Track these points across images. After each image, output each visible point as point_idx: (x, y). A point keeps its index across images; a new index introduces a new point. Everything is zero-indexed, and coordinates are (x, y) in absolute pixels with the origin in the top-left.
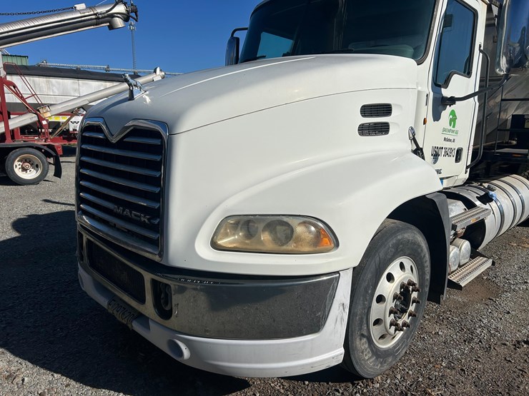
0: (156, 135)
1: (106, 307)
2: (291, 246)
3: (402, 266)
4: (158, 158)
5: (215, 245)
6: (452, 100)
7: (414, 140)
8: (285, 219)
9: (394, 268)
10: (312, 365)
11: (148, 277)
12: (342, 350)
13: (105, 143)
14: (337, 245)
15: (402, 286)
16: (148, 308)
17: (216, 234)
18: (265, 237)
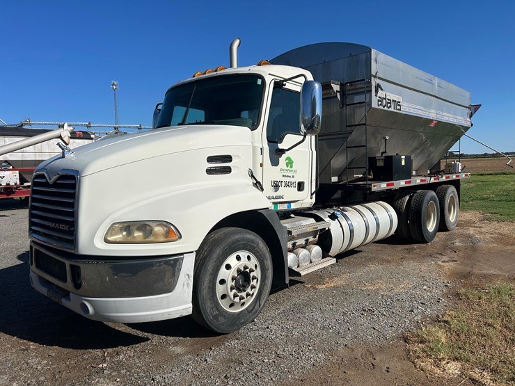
0: (73, 178)
1: (46, 295)
2: (151, 239)
3: (238, 258)
4: (72, 191)
5: (106, 241)
6: (283, 151)
7: (252, 176)
8: (148, 223)
10: (169, 313)
11: (67, 263)
12: (191, 305)
13: (46, 184)
14: (181, 237)
16: (68, 285)
17: (107, 234)
18: (138, 234)
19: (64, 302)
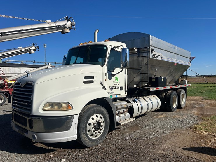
0: (31, 84)
1: (18, 132)
2: (61, 109)
3: (97, 116)
4: (31, 90)
5: (43, 110)
6: (114, 75)
7: (102, 84)
8: (60, 103)
9: (94, 116)
10: (68, 139)
11: (28, 119)
12: (76, 136)
13: (20, 87)
14: (73, 108)
15: (97, 121)
16: (28, 128)
17: (44, 107)
18: (56, 107)
19: (26, 135)
